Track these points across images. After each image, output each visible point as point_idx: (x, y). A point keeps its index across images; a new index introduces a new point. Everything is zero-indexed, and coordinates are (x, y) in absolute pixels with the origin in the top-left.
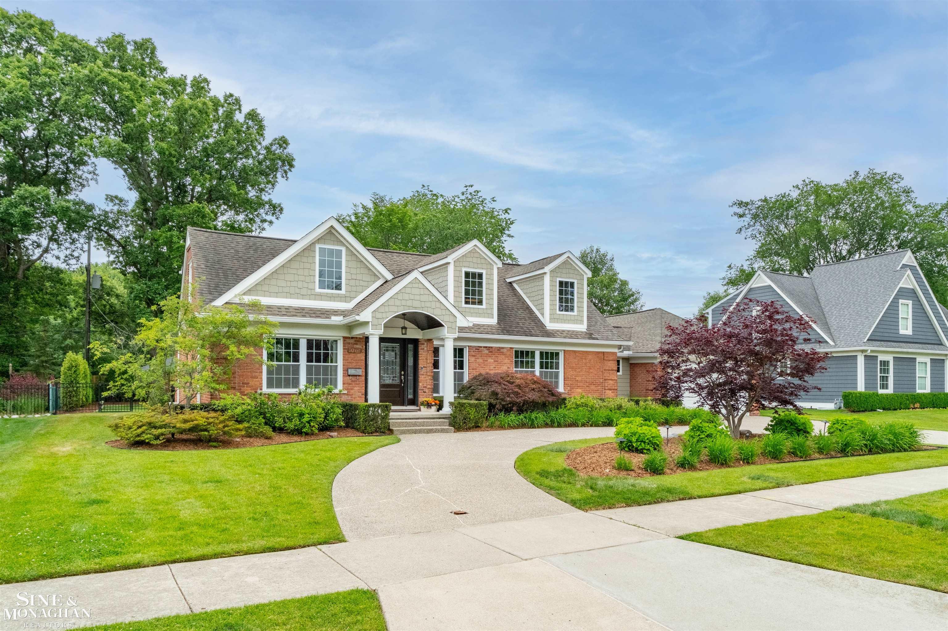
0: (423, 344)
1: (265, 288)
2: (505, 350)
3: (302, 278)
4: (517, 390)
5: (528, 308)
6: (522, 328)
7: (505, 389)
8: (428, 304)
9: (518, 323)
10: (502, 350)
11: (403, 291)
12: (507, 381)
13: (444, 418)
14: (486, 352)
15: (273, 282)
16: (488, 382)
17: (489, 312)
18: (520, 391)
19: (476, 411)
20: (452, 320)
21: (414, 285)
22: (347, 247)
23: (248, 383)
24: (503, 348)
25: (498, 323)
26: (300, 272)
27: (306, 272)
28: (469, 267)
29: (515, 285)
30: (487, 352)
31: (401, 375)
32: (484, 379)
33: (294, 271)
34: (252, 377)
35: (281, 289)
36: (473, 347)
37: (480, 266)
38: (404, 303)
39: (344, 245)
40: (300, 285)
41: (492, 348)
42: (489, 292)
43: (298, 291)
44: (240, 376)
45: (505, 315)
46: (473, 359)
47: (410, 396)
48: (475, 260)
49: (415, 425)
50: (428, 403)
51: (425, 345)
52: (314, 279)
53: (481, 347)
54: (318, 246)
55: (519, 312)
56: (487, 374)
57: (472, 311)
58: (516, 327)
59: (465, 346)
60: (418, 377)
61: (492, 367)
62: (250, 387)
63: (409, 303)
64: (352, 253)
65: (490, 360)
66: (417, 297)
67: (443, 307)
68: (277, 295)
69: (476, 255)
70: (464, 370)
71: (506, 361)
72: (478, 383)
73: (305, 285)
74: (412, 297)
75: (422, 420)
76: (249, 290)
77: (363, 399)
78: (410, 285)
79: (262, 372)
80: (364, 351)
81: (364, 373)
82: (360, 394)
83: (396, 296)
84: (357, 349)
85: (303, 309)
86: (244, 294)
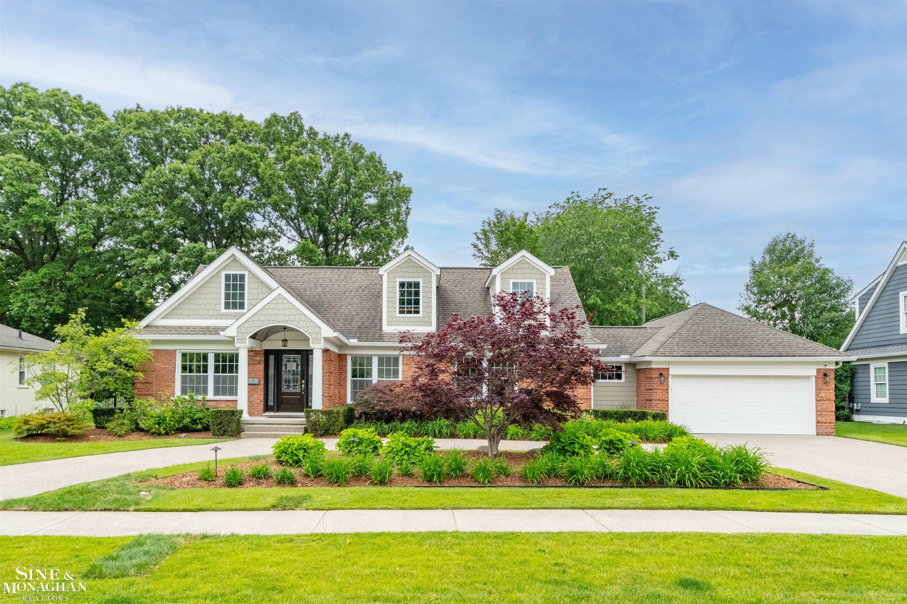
1: (180, 311)
8: (291, 318)
11: (266, 307)
13: (300, 424)
15: (186, 306)
17: (427, 320)
20: (317, 330)
21: (278, 301)
22: (249, 271)
23: (164, 391)
25: (437, 330)
26: (209, 296)
27: (213, 296)
28: (404, 277)
31: (302, 384)
33: (204, 296)
34: (166, 386)
36: (407, 356)
37: (416, 275)
38: (268, 318)
39: (246, 269)
40: (208, 307)
42: (427, 300)
43: (206, 312)
44: (157, 385)
47: (310, 404)
48: (411, 270)
49: (269, 430)
52: (220, 301)
54: (223, 273)
57: (407, 320)
59: (399, 355)
62: (165, 394)
63: (273, 318)
64: (253, 276)
66: (282, 312)
67: (307, 320)
68: (189, 317)
69: (412, 265)
70: (399, 379)
73: (213, 307)
74: (276, 312)
75: (277, 426)
76: (167, 315)
77: (262, 406)
78: (275, 301)
79: (174, 382)
80: (263, 362)
81: (262, 382)
82: (259, 401)
83: (261, 312)
84: (256, 360)
85: (208, 328)
86: (163, 318)
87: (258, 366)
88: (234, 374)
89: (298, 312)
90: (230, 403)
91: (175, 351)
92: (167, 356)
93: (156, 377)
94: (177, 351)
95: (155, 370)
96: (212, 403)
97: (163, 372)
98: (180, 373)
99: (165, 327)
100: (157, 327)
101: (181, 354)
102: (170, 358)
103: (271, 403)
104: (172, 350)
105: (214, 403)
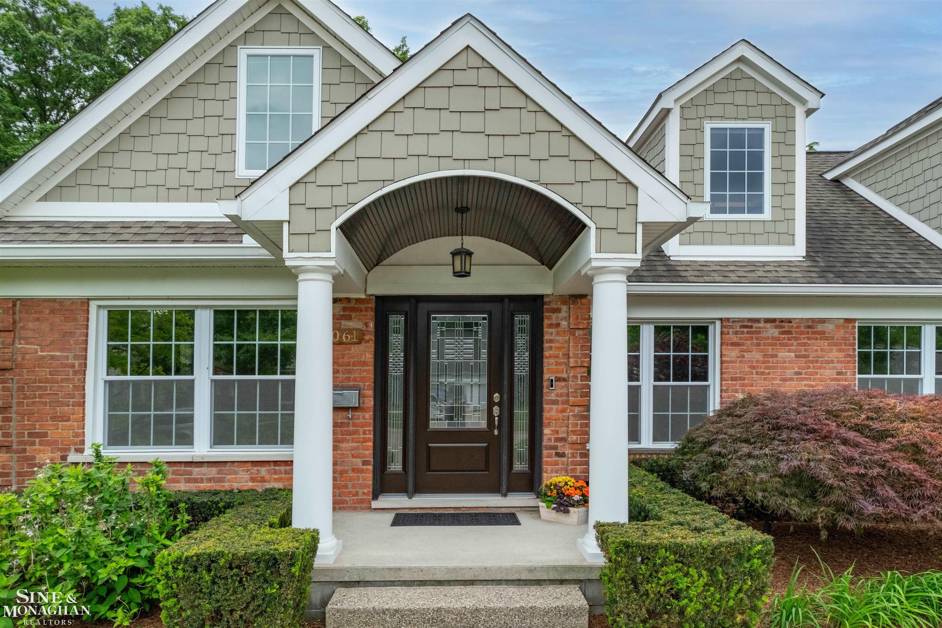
0: (558, 310)
1: (100, 177)
2: (829, 327)
3: (199, 144)
4: (905, 466)
5: (891, 221)
6: (882, 265)
7: (850, 461)
9: (868, 255)
10: (820, 327)
12: (858, 429)
14: (773, 332)
15: (121, 160)
16: (777, 428)
17: (782, 227)
18: (920, 474)
19: (713, 582)
20: (618, 199)
22: (327, 47)
23: (45, 435)
24: (823, 321)
25: (808, 256)
26: (195, 127)
27: (212, 127)
28: (722, 117)
29: (851, 183)
30: (775, 332)
31: (492, 404)
32: (762, 417)
33: (179, 127)
34: (53, 418)
35: (141, 176)
36: (735, 321)
37: (754, 112)
39: (318, 41)
40: (194, 161)
41: (789, 321)
42: (782, 177)
43: (187, 179)
44: (22, 415)
45: (829, 240)
46: (733, 353)
47: (520, 466)
48: (740, 98)
50: (561, 494)
51: (564, 314)
52: (233, 143)
53: (757, 320)
54: (243, 53)
55: (868, 232)
56: (774, 396)
57: (732, 229)
58: (864, 264)
59: (713, 321)
60: (542, 410)
61: (789, 373)
62: (49, 443)
64: (340, 61)
65: (785, 354)
66: (474, 122)
67: (579, 153)
69: (744, 85)
70: (710, 382)
71: (834, 354)
72: (736, 432)
73: (209, 161)
76: (59, 186)
77: (367, 478)
78: (445, 79)
79: (82, 404)
80: (370, 337)
81: (370, 402)
82: (358, 462)
83: (386, 123)
84: (350, 331)
85: (191, 226)
86: (45, 198)
87: (355, 350)
88: (279, 377)
89: (545, 124)
90: (263, 471)
91: (86, 302)
92: (57, 319)
93: (21, 389)
94: (93, 305)
95: (19, 366)
96: (204, 469)
97: (44, 373)
98: (103, 375)
99: (49, 225)
100: (22, 225)
101: (104, 314)
102: (68, 326)
103: (396, 466)
104: (73, 301)
105: (213, 472)
